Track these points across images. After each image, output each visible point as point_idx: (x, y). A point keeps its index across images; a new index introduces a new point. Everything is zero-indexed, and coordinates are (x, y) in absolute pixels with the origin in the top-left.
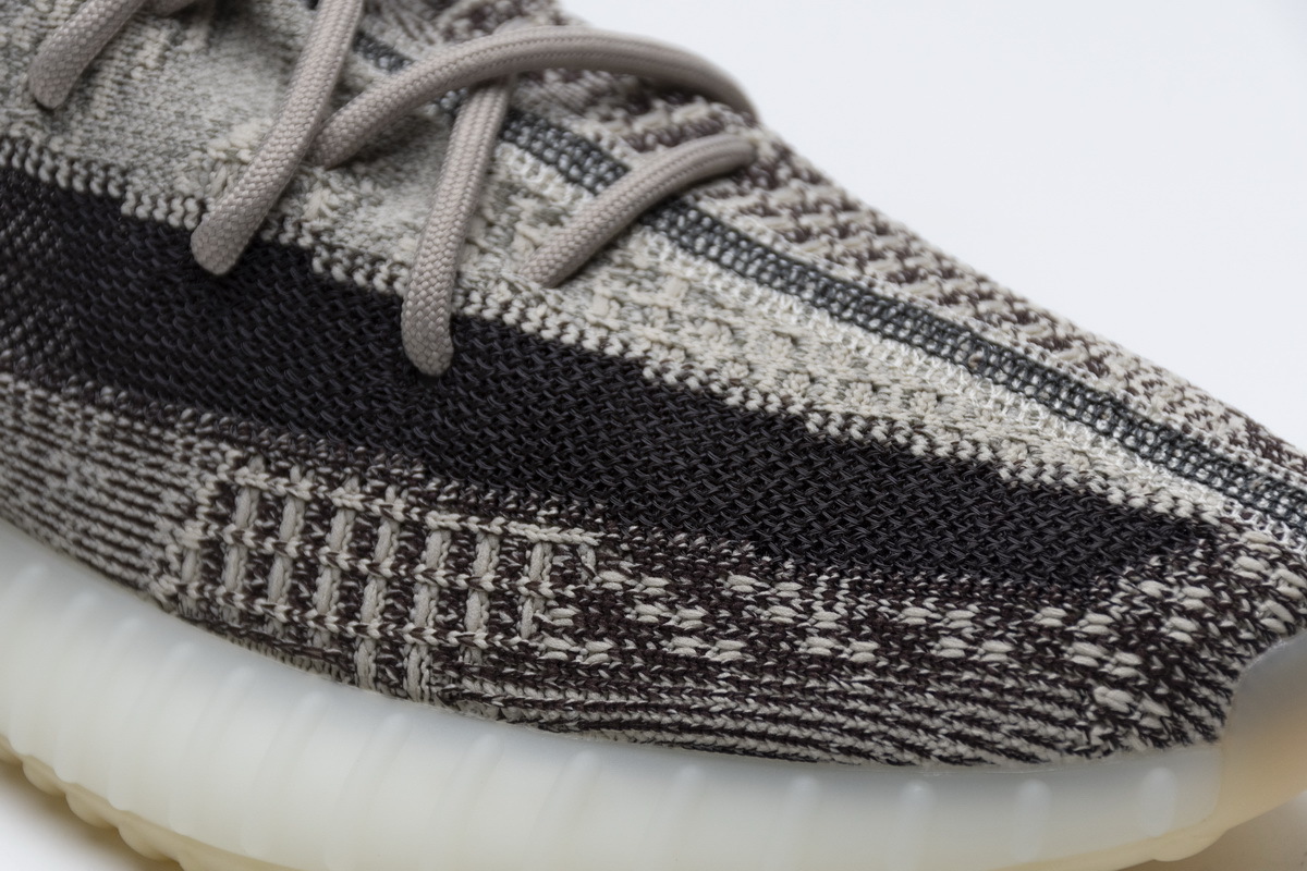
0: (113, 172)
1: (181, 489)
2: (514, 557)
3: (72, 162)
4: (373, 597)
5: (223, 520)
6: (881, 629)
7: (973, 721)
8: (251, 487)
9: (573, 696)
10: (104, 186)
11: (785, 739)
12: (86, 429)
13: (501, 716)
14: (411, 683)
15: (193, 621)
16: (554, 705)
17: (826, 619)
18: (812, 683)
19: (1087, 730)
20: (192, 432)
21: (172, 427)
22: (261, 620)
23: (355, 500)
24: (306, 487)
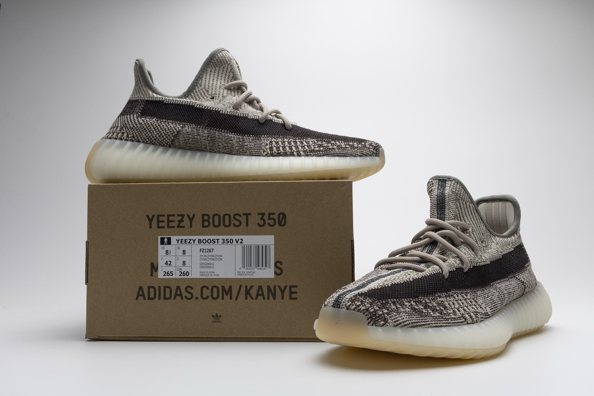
4: (294, 148)
5: (271, 145)
6: (348, 145)
22: (280, 153)
24: (281, 140)
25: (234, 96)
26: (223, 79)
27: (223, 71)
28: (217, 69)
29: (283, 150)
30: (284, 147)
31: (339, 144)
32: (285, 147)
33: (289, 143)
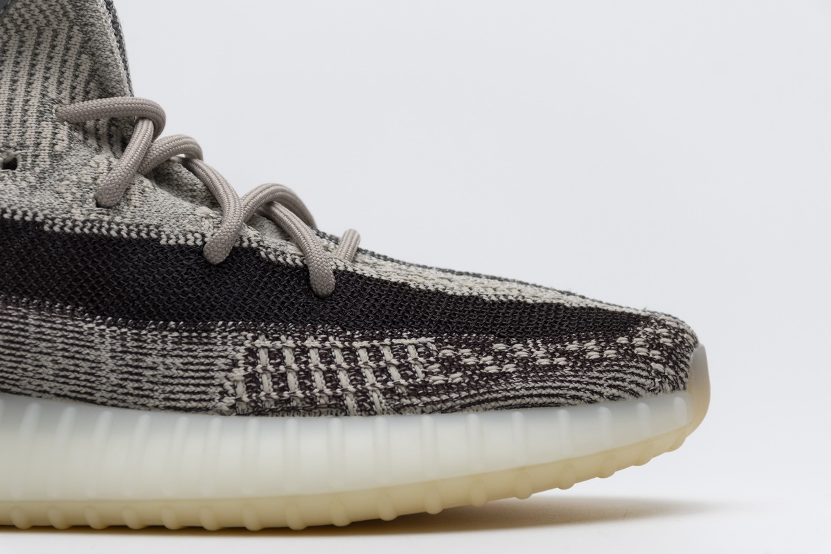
0: (151, 228)
1: (226, 357)
2: (401, 352)
3: (128, 226)
4: (344, 378)
5: (254, 364)
6: (563, 354)
7: (615, 379)
8: (263, 347)
9: (454, 395)
10: (148, 234)
11: (549, 396)
12: (164, 342)
13: (423, 412)
14: (377, 407)
15: (248, 415)
16: (447, 401)
17: (540, 353)
18: (550, 373)
19: (653, 379)
20: (224, 331)
21: (213, 331)
22: (288, 401)
23: (316, 344)
24: (290, 343)
25: (98, 150)
26: (53, 80)
27: (53, 47)
28: (30, 37)
29: (302, 386)
30: (305, 376)
31: (524, 354)
32: (308, 375)
33: (326, 356)
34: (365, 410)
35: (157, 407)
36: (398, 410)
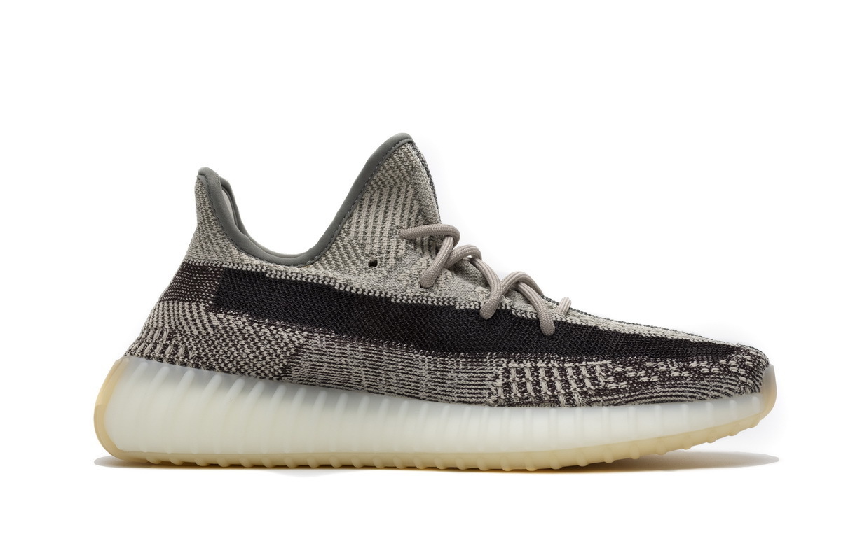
0: (451, 299)
1: (492, 373)
2: (592, 370)
3: (437, 299)
7: (717, 386)
8: (513, 367)
9: (621, 396)
10: (449, 303)
11: (677, 396)
12: (458, 365)
13: (603, 405)
14: (577, 402)
15: (504, 406)
16: (617, 399)
17: (674, 368)
18: (678, 382)
19: (739, 386)
20: (491, 358)
21: (485, 358)
23: (544, 365)
34: (570, 404)
35: (454, 401)
36: (589, 404)
